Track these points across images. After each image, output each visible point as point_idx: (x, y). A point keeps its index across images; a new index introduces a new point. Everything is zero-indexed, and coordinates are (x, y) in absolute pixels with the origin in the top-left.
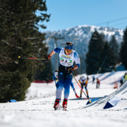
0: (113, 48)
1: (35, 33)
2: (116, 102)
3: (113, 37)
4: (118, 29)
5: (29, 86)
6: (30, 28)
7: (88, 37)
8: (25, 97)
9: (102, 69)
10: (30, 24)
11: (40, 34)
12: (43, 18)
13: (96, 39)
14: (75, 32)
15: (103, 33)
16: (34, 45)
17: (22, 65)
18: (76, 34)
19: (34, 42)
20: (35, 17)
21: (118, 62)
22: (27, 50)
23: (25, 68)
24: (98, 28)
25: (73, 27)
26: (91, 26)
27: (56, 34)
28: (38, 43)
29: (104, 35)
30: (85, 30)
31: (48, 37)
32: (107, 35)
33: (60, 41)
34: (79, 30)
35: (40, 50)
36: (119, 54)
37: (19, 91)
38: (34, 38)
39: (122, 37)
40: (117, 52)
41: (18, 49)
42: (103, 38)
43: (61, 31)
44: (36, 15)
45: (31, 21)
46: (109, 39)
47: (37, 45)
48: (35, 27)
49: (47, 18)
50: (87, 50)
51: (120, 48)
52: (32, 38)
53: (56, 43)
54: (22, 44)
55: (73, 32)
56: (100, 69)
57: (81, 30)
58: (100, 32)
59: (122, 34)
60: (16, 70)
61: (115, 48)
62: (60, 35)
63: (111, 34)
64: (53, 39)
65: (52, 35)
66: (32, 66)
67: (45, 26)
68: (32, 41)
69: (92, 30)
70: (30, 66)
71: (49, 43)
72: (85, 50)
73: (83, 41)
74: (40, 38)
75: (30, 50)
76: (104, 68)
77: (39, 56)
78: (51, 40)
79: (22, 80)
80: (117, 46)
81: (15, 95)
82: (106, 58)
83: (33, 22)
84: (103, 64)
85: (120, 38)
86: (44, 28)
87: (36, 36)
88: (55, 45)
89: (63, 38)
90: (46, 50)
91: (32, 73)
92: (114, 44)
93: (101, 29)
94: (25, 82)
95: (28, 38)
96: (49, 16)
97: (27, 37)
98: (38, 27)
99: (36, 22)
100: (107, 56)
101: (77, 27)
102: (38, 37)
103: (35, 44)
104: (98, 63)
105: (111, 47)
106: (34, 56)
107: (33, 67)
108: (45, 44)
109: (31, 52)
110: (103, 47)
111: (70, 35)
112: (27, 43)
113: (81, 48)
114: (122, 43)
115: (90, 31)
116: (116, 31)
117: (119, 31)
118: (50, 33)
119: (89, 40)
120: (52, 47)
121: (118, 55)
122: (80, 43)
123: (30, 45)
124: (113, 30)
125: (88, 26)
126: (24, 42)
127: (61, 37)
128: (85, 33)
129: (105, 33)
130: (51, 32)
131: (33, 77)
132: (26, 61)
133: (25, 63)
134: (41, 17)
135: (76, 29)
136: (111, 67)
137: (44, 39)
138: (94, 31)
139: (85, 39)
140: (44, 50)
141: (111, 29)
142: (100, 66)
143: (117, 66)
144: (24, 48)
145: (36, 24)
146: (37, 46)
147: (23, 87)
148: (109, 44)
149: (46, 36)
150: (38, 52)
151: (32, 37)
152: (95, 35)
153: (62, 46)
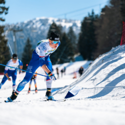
0: (71, 39)
2: (77, 92)
3: (71, 28)
4: (75, 20)
7: (46, 29)
9: (61, 60)
13: (54, 30)
14: (33, 24)
15: (60, 25)
18: (34, 26)
21: (76, 53)
24: (56, 20)
26: (48, 18)
27: (15, 26)
29: (62, 27)
30: (43, 22)
31: (7, 30)
32: (65, 27)
33: (19, 33)
34: (37, 22)
36: (77, 45)
39: (79, 28)
40: (74, 43)
42: (61, 30)
43: (19, 24)
46: (67, 31)
49: (5, 11)
51: (78, 38)
53: (15, 35)
55: (31, 24)
56: (59, 60)
57: (39, 22)
58: (58, 23)
59: (79, 25)
61: (73, 39)
62: (18, 27)
63: (68, 25)
64: (12, 32)
65: (11, 27)
67: (3, 19)
69: (50, 22)
71: (8, 36)
73: (41, 33)
76: (63, 59)
78: (9, 32)
80: (75, 37)
82: (64, 50)
84: (61, 55)
85: (78, 30)
88: (14, 37)
89: (22, 30)
90: (6, 42)
92: (72, 35)
93: (59, 20)
96: (7, 9)
100: (65, 48)
101: (35, 19)
105: (69, 38)
108: (4, 36)
111: (29, 27)
114: (80, 34)
115: (47, 22)
116: (73, 22)
117: (76, 22)
118: (9, 26)
119: (47, 32)
120: (11, 39)
122: (38, 35)
124: (70, 21)
125: (46, 18)
127: (20, 29)
128: (43, 24)
129: (63, 24)
130: (10, 24)
135: (34, 21)
136: (69, 58)
137: (2, 31)
138: (52, 23)
139: (43, 31)
140: (3, 43)
141: (68, 20)
142: (58, 57)
143: (75, 56)
148: (67, 36)
149: (5, 29)
152: (53, 27)
153: (21, 38)
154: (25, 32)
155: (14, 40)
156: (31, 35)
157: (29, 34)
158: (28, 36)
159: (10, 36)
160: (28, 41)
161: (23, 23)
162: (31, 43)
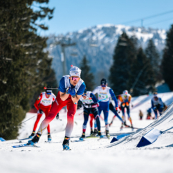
0: (151, 58)
1: (31, 37)
3: (151, 42)
4: (157, 30)
5: (24, 117)
6: (24, 29)
7: (113, 42)
8: (18, 135)
9: (134, 90)
10: (23, 24)
11: (39, 38)
12: (42, 13)
13: (124, 44)
14: (93, 34)
15: (134, 36)
16: (30, 55)
17: (12, 85)
18: (94, 38)
19: (29, 51)
20: (31, 12)
21: (159, 80)
22: (20, 62)
23: (18, 90)
24: (127, 28)
25: (90, 27)
26: (116, 26)
27: (64, 38)
28: (36, 52)
29: (137, 39)
30: (108, 31)
31: (51, 44)
32: (142, 39)
33: (70, 49)
34: (98, 31)
35: (39, 62)
36: (160, 67)
37: (8, 125)
38: (30, 44)
39: (163, 42)
40: (156, 64)
41: (6, 61)
42: (136, 43)
43: (71, 34)
44: (31, 10)
45: (25, 19)
46: (144, 46)
47: (35, 54)
48: (32, 28)
49: (49, 13)
50: (112, 61)
51: (161, 58)
52: (27, 45)
53: (63, 51)
54: (12, 54)
55: (90, 34)
57: (102, 32)
58: (130, 34)
59: (164, 37)
60: (3, 94)
61: (153, 59)
62: (70, 39)
63: (147, 37)
64: (60, 46)
65: (57, 39)
66: (27, 87)
67: (45, 26)
68: (28, 48)
69: (119, 32)
70: (24, 86)
71: (54, 53)
72: (108, 62)
73: (105, 49)
74: (40, 44)
75: (24, 63)
76: (137, 89)
77: (37, 71)
78: (55, 47)
79: (12, 108)
80: (156, 55)
81: (3, 131)
82: (140, 74)
83: (28, 21)
84: (135, 83)
85: (162, 44)
86: (45, 28)
87: (32, 41)
88: (62, 54)
89: (74, 44)
90: (49, 62)
91: (28, 97)
92: (152, 52)
93: (132, 29)
94: (17, 112)
95: (22, 44)
96: (52, 11)
97: (19, 43)
98: (36, 27)
99: (32, 20)
100: (142, 71)
101: (95, 27)
102: (36, 43)
103: (31, 53)
104: (128, 81)
105: (148, 56)
106: (31, 71)
107: (29, 89)
108: (48, 53)
109: (26, 65)
110: (136, 57)
111: (85, 39)
112: (19, 51)
113: (102, 59)
114: (165, 51)
115: (114, 32)
116: (155, 32)
117: (159, 32)
118: (55, 37)
119: (113, 46)
120: (58, 58)
121: (158, 69)
122: (100, 52)
123: (24, 55)
124: (150, 31)
125: (112, 25)
126: (15, 51)
127: (71, 42)
128: (108, 35)
129: (139, 35)
130: (56, 35)
131: (29, 105)
132: (18, 79)
133: (17, 82)
134: (39, 12)
135: (94, 31)
136: (148, 87)
137: (45, 45)
138: (121, 33)
139: (108, 46)
140: (46, 63)
141: (147, 29)
142: (131, 87)
143: (157, 85)
144: (14, 59)
145: (33, 23)
146: (35, 57)
147: (15, 119)
148: (144, 52)
149: (48, 42)
150: (36, 66)
151: (27, 42)
152: (124, 39)
153: (73, 57)
154: (80, 47)
155: (63, 59)
156: (89, 51)
157: (86, 51)
158: (84, 53)
159: (56, 52)
160: (85, 61)
161: (76, 33)
162: (88, 65)
